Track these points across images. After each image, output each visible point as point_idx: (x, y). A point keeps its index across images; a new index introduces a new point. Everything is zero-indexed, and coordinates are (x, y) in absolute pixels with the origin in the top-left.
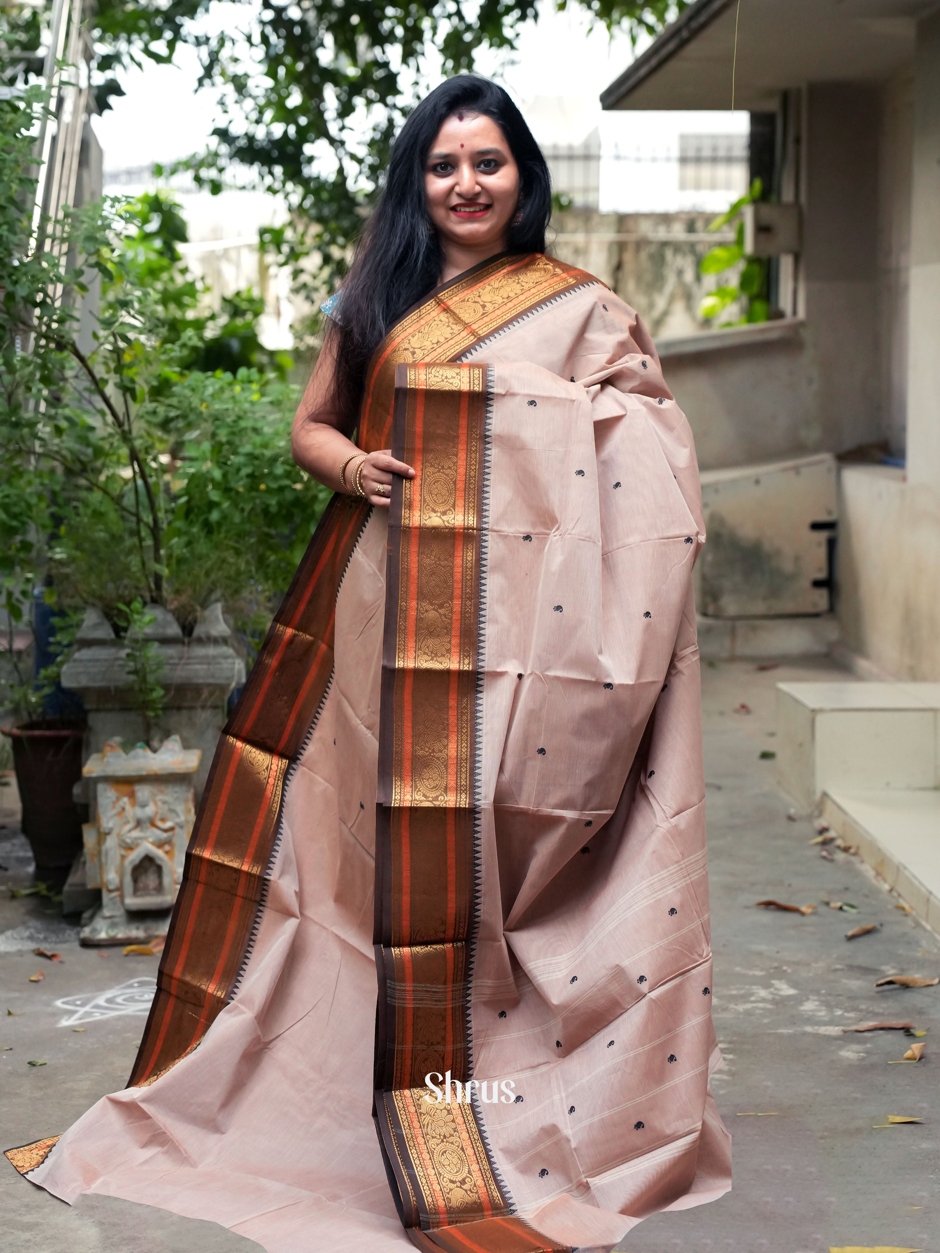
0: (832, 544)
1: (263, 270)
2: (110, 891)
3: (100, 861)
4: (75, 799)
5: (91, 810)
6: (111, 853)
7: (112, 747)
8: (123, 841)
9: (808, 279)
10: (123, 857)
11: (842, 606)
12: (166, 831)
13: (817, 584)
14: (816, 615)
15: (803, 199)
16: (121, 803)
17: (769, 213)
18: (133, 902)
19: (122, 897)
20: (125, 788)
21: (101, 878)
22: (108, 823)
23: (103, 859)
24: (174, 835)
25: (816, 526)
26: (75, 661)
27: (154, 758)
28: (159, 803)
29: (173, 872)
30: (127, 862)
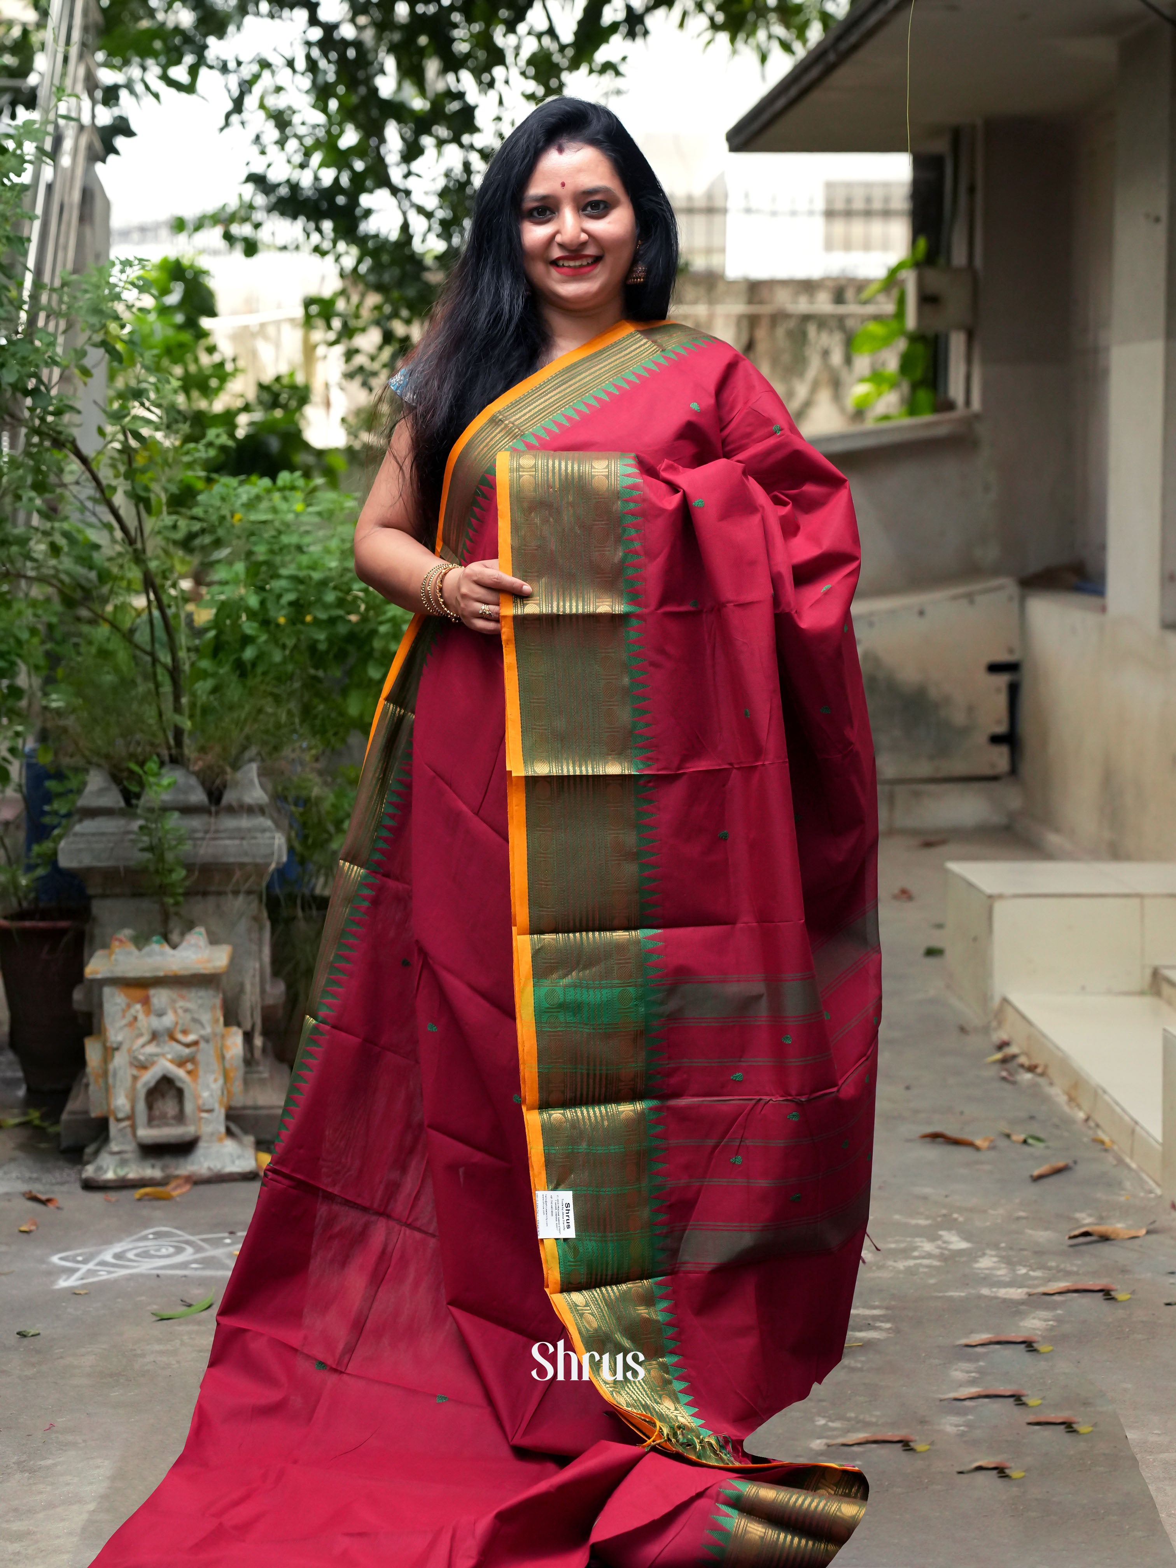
0: (1014, 691)
1: (309, 350)
2: (119, 1120)
3: (106, 1083)
4: (76, 1006)
5: (95, 1021)
6: (121, 1073)
7: (121, 941)
8: (135, 1058)
9: (985, 361)
10: (135, 1078)
11: (1027, 768)
12: (188, 1045)
13: (996, 739)
14: (994, 778)
15: (978, 262)
16: (132, 1011)
17: (937, 280)
18: (147, 1134)
19: (134, 1127)
20: (138, 993)
21: (108, 1104)
22: (116, 1036)
23: (111, 1081)
24: (198, 1051)
25: (994, 668)
26: (76, 834)
27: (173, 956)
28: (180, 1011)
29: (197, 1097)
30: (140, 1084)
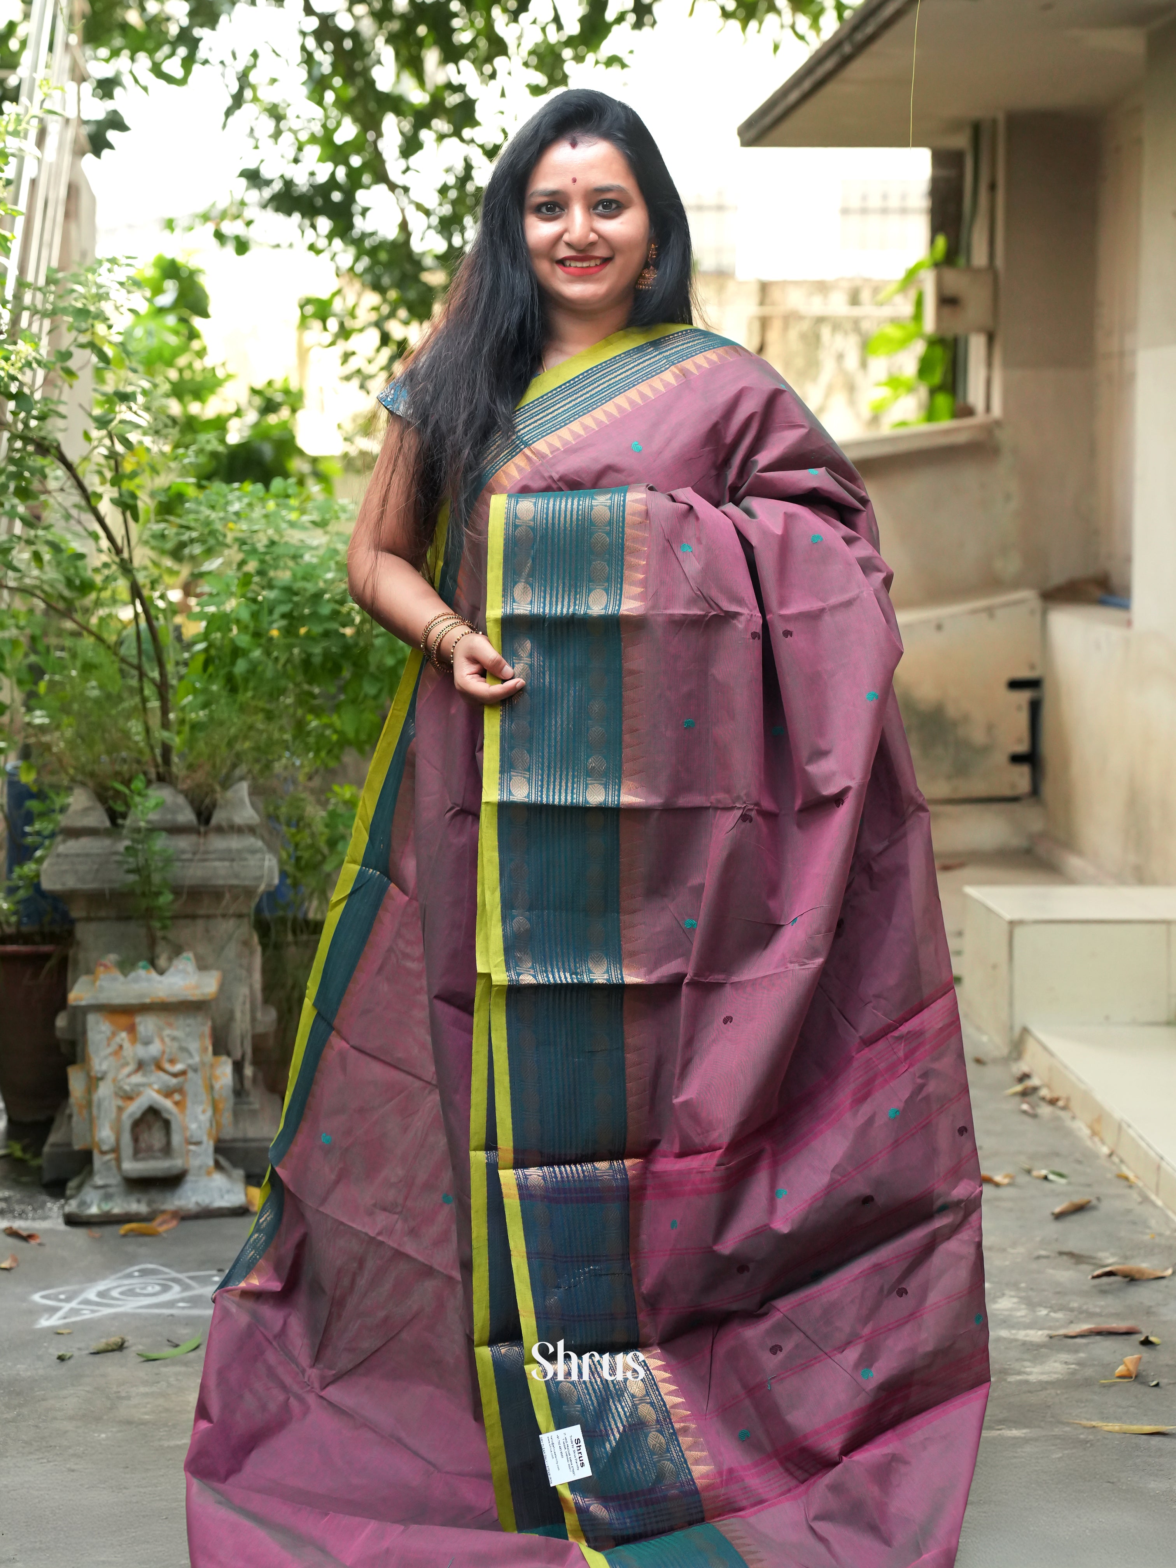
0: (1035, 709)
1: (303, 354)
2: (103, 1153)
3: (90, 1114)
4: (58, 1034)
5: (79, 1049)
6: (106, 1104)
7: (105, 966)
8: (121, 1088)
9: (1007, 364)
10: (120, 1109)
11: (1048, 789)
12: (175, 1075)
13: (1016, 759)
14: (1014, 799)
15: (999, 262)
16: (118, 1039)
17: (956, 281)
18: (132, 1167)
19: (118, 1160)
20: (124, 1020)
21: (92, 1137)
22: (100, 1064)
23: (95, 1111)
24: (186, 1081)
25: (1015, 685)
26: (58, 855)
27: (160, 982)
28: (167, 1040)
29: (185, 1128)
30: (125, 1116)
